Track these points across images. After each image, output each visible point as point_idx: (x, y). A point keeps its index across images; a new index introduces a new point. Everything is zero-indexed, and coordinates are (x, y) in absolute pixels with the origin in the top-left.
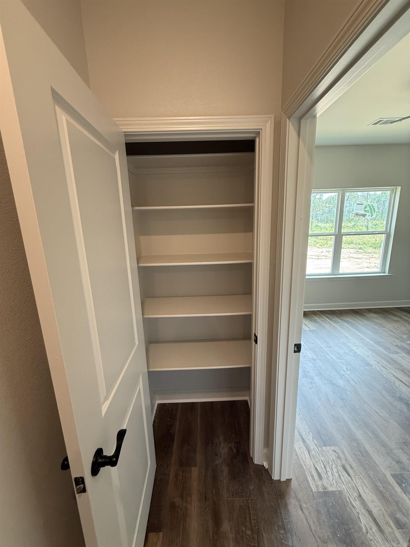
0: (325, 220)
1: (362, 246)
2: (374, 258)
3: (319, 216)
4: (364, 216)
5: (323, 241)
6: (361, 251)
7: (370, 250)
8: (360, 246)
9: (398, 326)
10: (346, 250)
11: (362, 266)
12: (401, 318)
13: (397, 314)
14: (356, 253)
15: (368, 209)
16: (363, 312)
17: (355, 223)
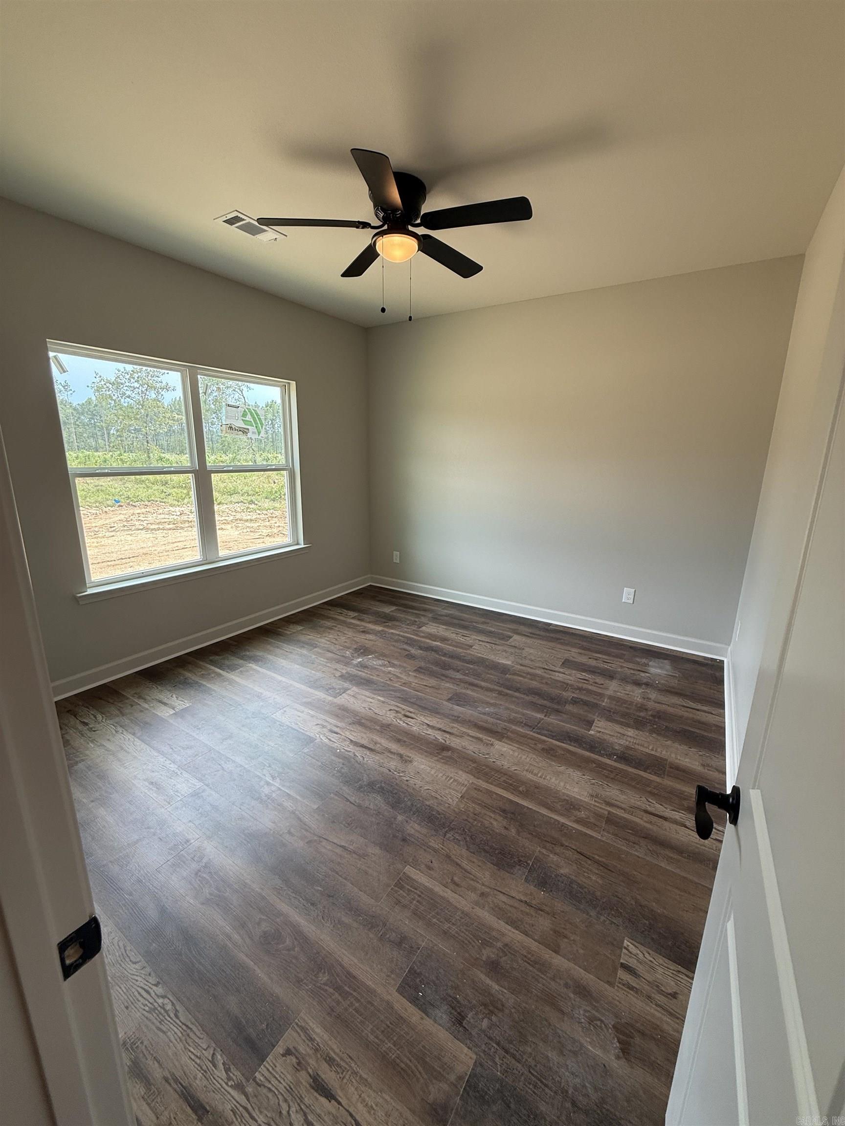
0: (178, 448)
1: (253, 498)
2: (275, 517)
3: (162, 438)
4: (245, 431)
5: (180, 490)
6: (252, 506)
7: (267, 504)
8: (249, 498)
9: (336, 637)
10: (226, 506)
11: (260, 533)
12: (335, 619)
13: (329, 615)
14: (245, 510)
15: (249, 418)
16: (279, 628)
17: (234, 455)
